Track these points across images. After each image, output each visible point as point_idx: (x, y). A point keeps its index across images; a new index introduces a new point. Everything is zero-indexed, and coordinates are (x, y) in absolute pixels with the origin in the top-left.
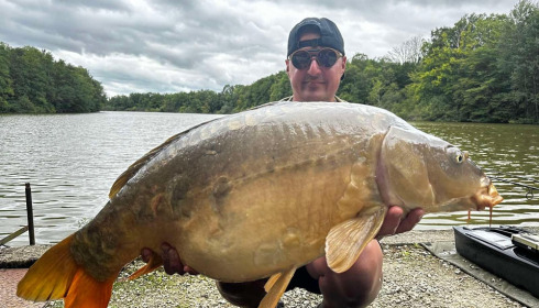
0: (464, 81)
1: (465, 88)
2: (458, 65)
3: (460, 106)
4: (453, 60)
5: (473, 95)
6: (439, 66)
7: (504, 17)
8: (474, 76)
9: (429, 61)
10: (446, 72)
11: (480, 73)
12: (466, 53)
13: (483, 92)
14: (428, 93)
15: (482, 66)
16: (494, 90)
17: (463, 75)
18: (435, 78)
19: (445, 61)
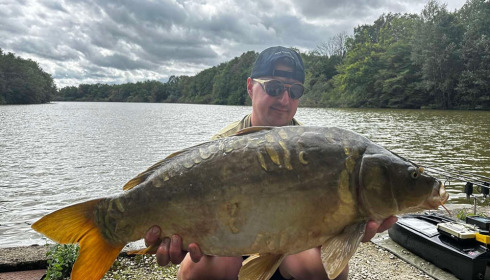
0: (383, 72)
1: (384, 78)
2: (378, 59)
4: (373, 53)
5: (392, 84)
7: (415, 16)
8: (391, 67)
9: (352, 55)
10: (368, 64)
11: (396, 65)
12: (384, 47)
13: (399, 82)
14: (352, 83)
15: (398, 59)
16: (408, 80)
17: (383, 67)
18: (358, 69)
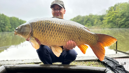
3: (117, 25)
6: (111, 15)
19: (113, 14)
